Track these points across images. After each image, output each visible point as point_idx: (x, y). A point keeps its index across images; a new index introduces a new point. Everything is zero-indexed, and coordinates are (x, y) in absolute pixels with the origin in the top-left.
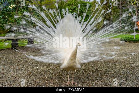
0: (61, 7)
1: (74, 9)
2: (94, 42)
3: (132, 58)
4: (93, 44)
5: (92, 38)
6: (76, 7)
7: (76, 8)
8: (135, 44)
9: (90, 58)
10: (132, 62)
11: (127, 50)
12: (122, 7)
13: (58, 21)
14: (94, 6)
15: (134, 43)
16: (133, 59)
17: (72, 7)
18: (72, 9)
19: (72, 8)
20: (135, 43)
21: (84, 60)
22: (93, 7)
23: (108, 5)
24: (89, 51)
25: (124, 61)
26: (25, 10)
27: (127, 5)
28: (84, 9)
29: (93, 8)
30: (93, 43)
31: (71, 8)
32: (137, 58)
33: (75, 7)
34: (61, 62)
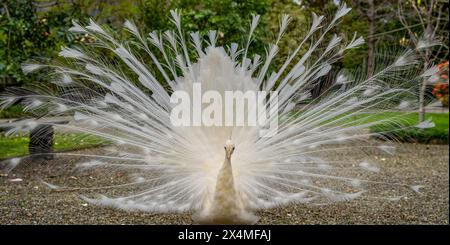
0: (156, 12)
1: (206, 19)
2: (297, 142)
3: (411, 201)
4: (293, 148)
5: (292, 128)
6: (210, 11)
7: (209, 15)
8: (422, 148)
9: (280, 193)
10: (411, 214)
11: (393, 169)
12: (379, 13)
13: (180, 73)
14: (275, 9)
15: (419, 146)
16: (416, 202)
17: (198, 12)
18: (195, 21)
19: (196, 17)
20: (424, 146)
21: (261, 201)
22: (274, 15)
23: (326, 6)
24: (280, 172)
25: (382, 209)
26: (21, 21)
27: (396, 8)
28: (240, 20)
29: (272, 18)
30: (295, 145)
31: (192, 16)
32: (428, 199)
33: (207, 12)
34: (197, 206)
